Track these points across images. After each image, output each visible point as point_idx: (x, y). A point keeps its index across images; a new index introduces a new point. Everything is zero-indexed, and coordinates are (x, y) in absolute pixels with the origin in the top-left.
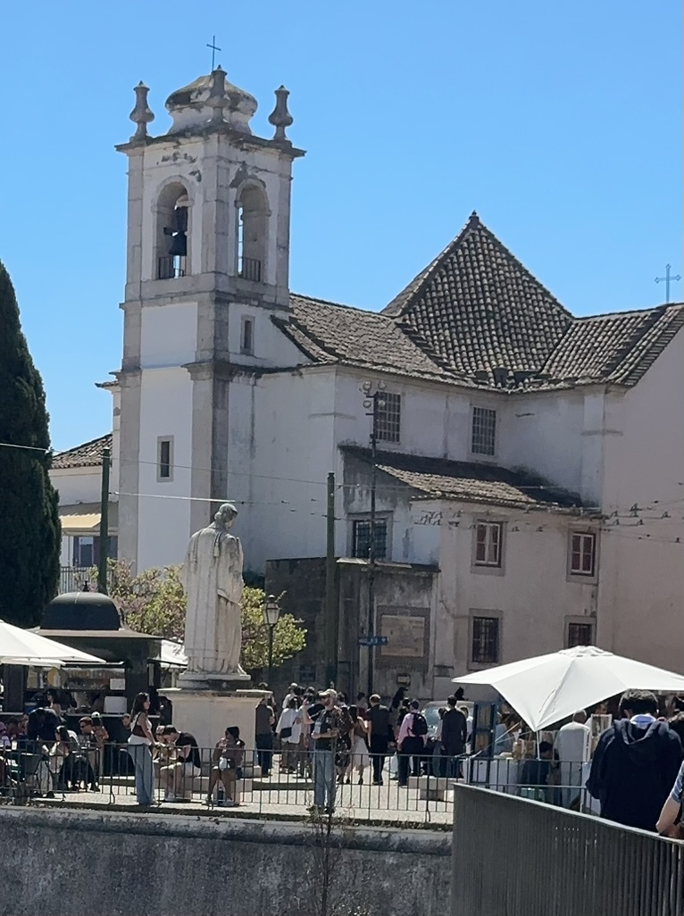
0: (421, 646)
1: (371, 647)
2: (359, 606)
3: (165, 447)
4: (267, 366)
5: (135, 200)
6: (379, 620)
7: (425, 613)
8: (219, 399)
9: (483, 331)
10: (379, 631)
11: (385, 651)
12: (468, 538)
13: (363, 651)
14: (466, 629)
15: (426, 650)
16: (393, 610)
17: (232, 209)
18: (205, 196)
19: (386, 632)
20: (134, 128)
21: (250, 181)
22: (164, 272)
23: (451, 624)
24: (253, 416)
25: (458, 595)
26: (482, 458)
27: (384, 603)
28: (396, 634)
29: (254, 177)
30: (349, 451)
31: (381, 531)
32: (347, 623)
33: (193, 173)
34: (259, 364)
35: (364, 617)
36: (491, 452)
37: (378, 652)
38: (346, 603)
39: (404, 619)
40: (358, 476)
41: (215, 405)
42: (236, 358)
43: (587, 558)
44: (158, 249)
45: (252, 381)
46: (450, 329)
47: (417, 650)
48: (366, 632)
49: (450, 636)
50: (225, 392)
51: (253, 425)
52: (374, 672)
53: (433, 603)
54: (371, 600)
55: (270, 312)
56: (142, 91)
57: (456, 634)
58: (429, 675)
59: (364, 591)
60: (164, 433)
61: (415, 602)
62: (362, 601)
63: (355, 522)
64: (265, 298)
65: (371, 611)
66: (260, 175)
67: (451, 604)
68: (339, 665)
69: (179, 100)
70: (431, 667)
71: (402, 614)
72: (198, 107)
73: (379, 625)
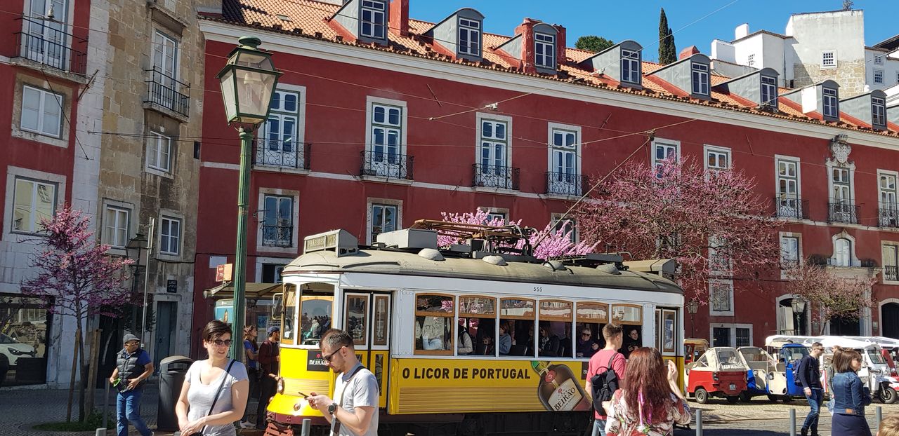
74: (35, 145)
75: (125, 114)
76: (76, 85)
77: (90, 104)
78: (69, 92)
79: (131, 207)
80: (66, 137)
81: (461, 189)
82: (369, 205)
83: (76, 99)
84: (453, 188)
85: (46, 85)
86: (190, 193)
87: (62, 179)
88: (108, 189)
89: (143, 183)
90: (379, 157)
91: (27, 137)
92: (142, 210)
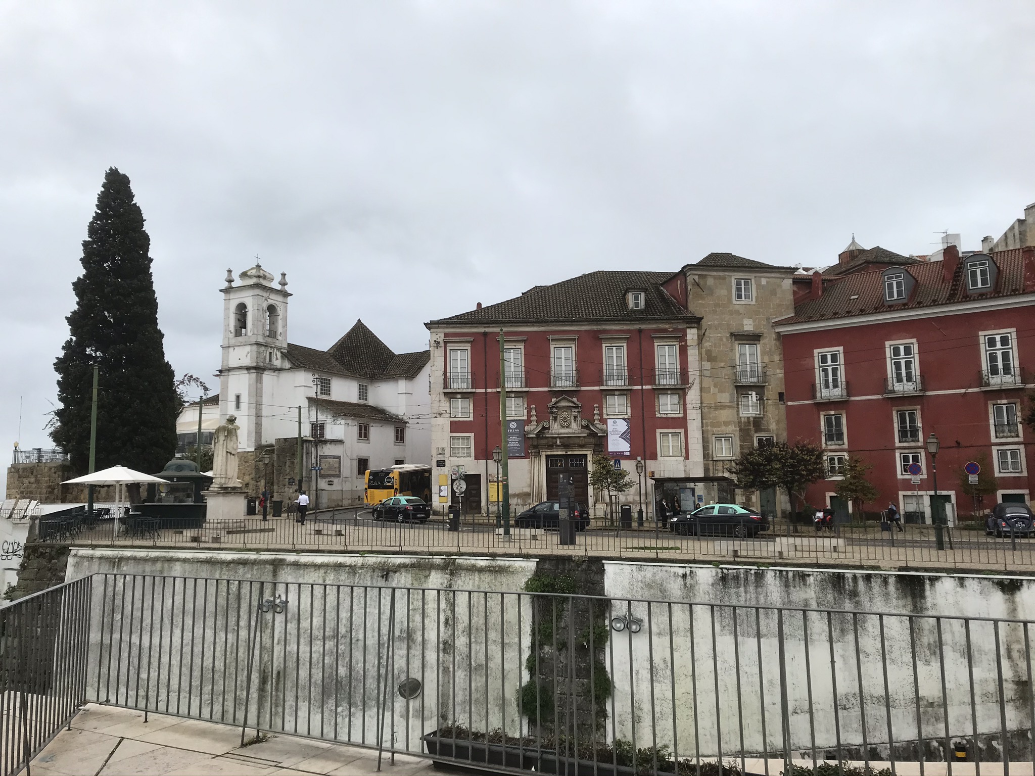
0: (337, 469)
1: (317, 470)
2: (312, 456)
3: (238, 397)
4: (278, 368)
5: (227, 309)
7: (339, 457)
8: (259, 380)
9: (362, 358)
10: (320, 465)
11: (323, 471)
12: (355, 430)
13: (314, 472)
14: (355, 464)
15: (340, 471)
16: (326, 456)
17: (264, 313)
18: (253, 308)
19: (323, 465)
20: (226, 284)
21: (271, 303)
22: (238, 333)
23: (349, 461)
24: (273, 386)
25: (351, 451)
26: (362, 402)
27: (323, 454)
28: (327, 466)
29: (273, 302)
30: (310, 399)
31: (322, 426)
32: (307, 462)
33: (248, 300)
34: (275, 367)
35: (313, 459)
36: (366, 400)
37: (320, 472)
38: (306, 454)
39: (331, 460)
40: (312, 407)
42: (266, 365)
43: (401, 437)
44: (235, 327)
45: (272, 373)
46: (350, 357)
47: (336, 471)
48: (314, 466)
49: (349, 466)
50: (261, 378)
52: (319, 480)
53: (342, 453)
54: (317, 452)
55: (279, 350)
56: (230, 271)
57: (351, 465)
58: (341, 480)
59: (314, 450)
60: (237, 392)
61: (334, 454)
62: (313, 453)
63: (311, 425)
64: (277, 344)
65: (318, 457)
67: (349, 453)
68: (304, 478)
69: (244, 275)
70: (341, 477)
71: (329, 458)
72: (250, 277)
73: (320, 462)
74: (667, 418)
75: (721, 391)
76: (683, 389)
77: (693, 396)
78: (681, 392)
79: (732, 435)
80: (682, 412)
81: (970, 390)
82: (894, 413)
83: (685, 395)
84: (963, 391)
85: (669, 392)
86: (778, 422)
87: (682, 431)
88: (715, 429)
89: (740, 422)
90: (899, 380)
91: (664, 416)
92: (740, 436)
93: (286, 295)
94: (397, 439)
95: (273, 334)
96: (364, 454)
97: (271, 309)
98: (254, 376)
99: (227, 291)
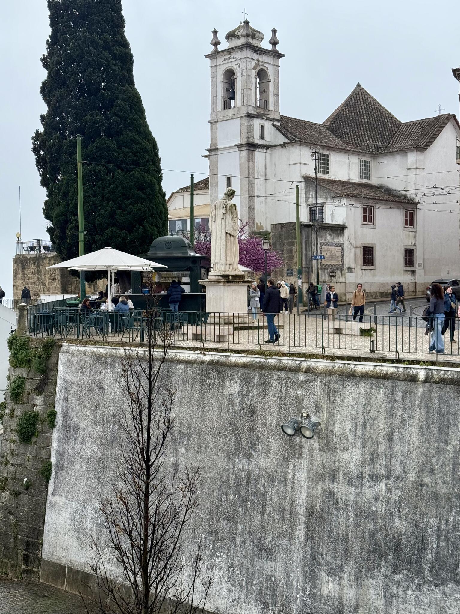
0: (340, 259)
1: (317, 260)
2: (311, 243)
3: (229, 179)
4: (271, 144)
5: (213, 77)
6: (321, 249)
7: (341, 245)
8: (250, 159)
9: (363, 129)
10: (321, 253)
11: (324, 262)
12: (358, 212)
13: (314, 262)
14: (360, 252)
15: (342, 261)
16: (327, 244)
17: (254, 80)
18: (242, 73)
19: (324, 254)
20: (212, 48)
21: (261, 67)
22: (226, 106)
23: (353, 249)
24: (266, 165)
25: (355, 238)
26: (364, 181)
27: (323, 241)
28: (328, 254)
29: (263, 66)
30: (307, 179)
31: (321, 211)
32: (306, 250)
33: (237, 65)
34: (268, 144)
35: (313, 247)
36: (368, 178)
37: (321, 263)
38: (306, 242)
39: (332, 248)
40: (311, 188)
41: (249, 161)
42: (257, 141)
43: (411, 221)
44: (224, 98)
45: (265, 151)
46: (349, 129)
47: (338, 261)
48: (315, 254)
49: (352, 255)
50: (252, 155)
51: (266, 169)
52: (319, 271)
53: (345, 240)
54: (317, 240)
55: (272, 122)
56: (215, 32)
57: (355, 255)
58: (344, 272)
59: (314, 236)
60: (228, 174)
61: (336, 240)
62: (313, 240)
63: (310, 208)
64: (269, 116)
65: (317, 244)
66: (265, 65)
67: (353, 241)
68: (304, 269)
69: (231, 36)
70: (344, 268)
71: (331, 246)
72: (238, 37)
73: (321, 251)
93: (278, 55)
94: (406, 224)
95: (264, 104)
96: (368, 241)
97: (262, 74)
98: (245, 153)
99: (213, 56)
